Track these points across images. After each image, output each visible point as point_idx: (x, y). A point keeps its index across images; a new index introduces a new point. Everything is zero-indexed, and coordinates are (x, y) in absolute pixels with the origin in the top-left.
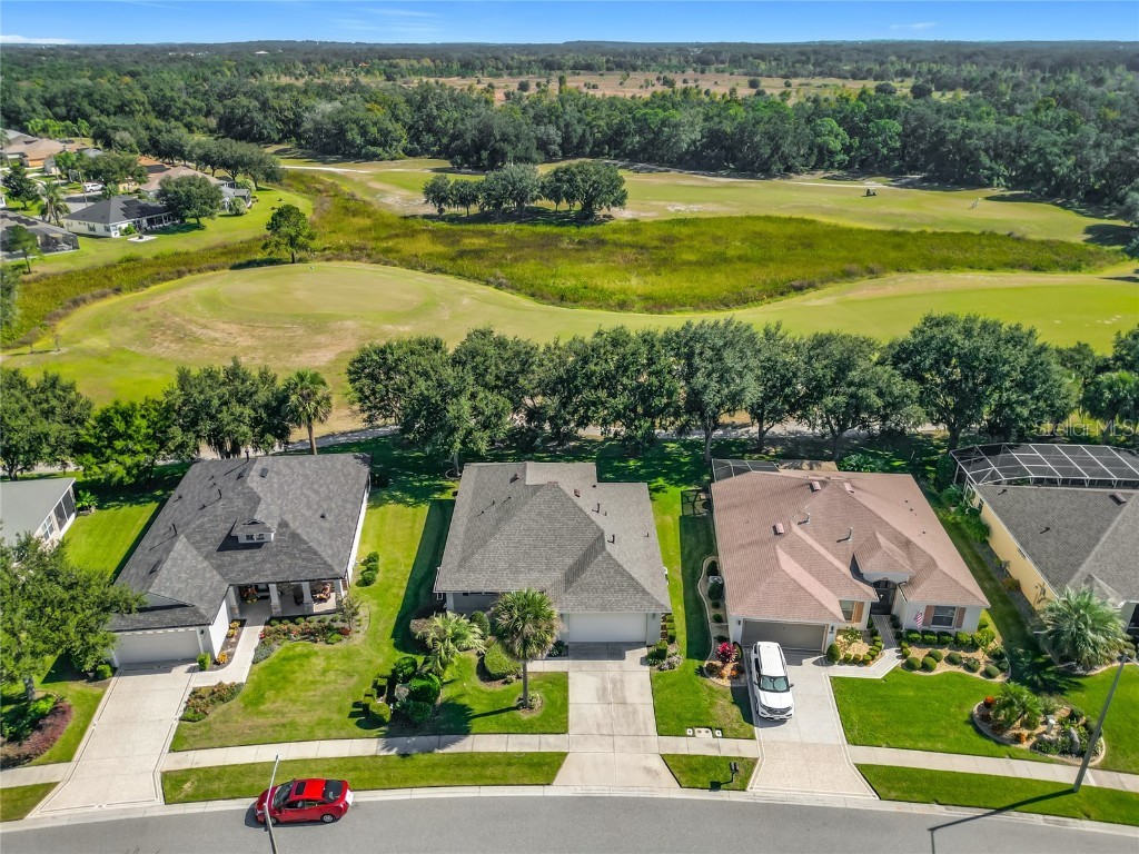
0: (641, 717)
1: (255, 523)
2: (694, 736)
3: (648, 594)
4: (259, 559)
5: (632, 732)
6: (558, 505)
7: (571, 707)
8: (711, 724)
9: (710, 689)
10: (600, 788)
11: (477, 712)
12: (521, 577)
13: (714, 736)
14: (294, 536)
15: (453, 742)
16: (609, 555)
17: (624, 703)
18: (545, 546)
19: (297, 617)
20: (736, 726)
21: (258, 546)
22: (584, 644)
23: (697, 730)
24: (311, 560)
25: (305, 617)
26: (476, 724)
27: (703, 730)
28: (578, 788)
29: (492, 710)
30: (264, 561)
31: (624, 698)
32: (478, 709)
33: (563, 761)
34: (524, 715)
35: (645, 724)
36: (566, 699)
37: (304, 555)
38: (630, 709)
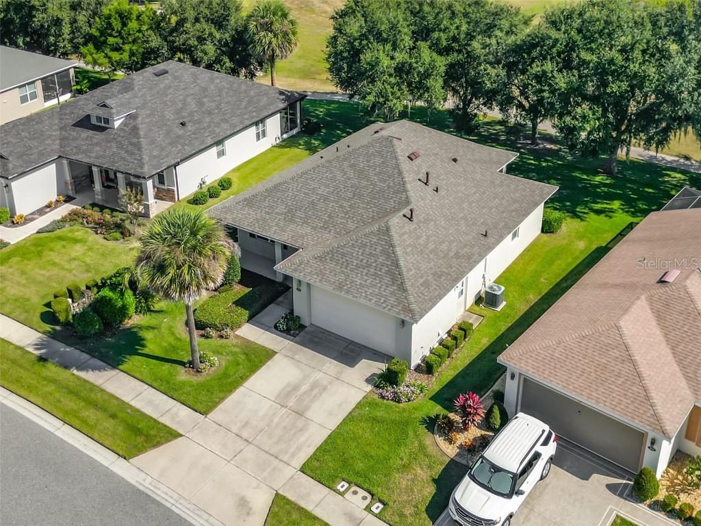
0: (302, 439)
1: (105, 106)
2: (342, 494)
3: (405, 290)
4: (95, 141)
5: (274, 450)
6: (378, 160)
7: (240, 390)
8: (377, 490)
9: (422, 448)
10: (170, 493)
11: (146, 351)
12: (292, 226)
13: (368, 509)
14: (135, 129)
15: (94, 368)
16: (388, 229)
17: (300, 414)
18: (336, 202)
19: (107, 208)
20: (408, 511)
21: (102, 129)
22: (324, 331)
23: (354, 488)
24: (132, 154)
25: (113, 210)
26: (133, 362)
27: (362, 493)
28: (149, 479)
29: (162, 355)
30: (97, 144)
31: (307, 408)
32: (151, 348)
33: (168, 441)
34: (182, 375)
35: (299, 449)
36: (244, 378)
37: (130, 148)
38: (300, 424)
